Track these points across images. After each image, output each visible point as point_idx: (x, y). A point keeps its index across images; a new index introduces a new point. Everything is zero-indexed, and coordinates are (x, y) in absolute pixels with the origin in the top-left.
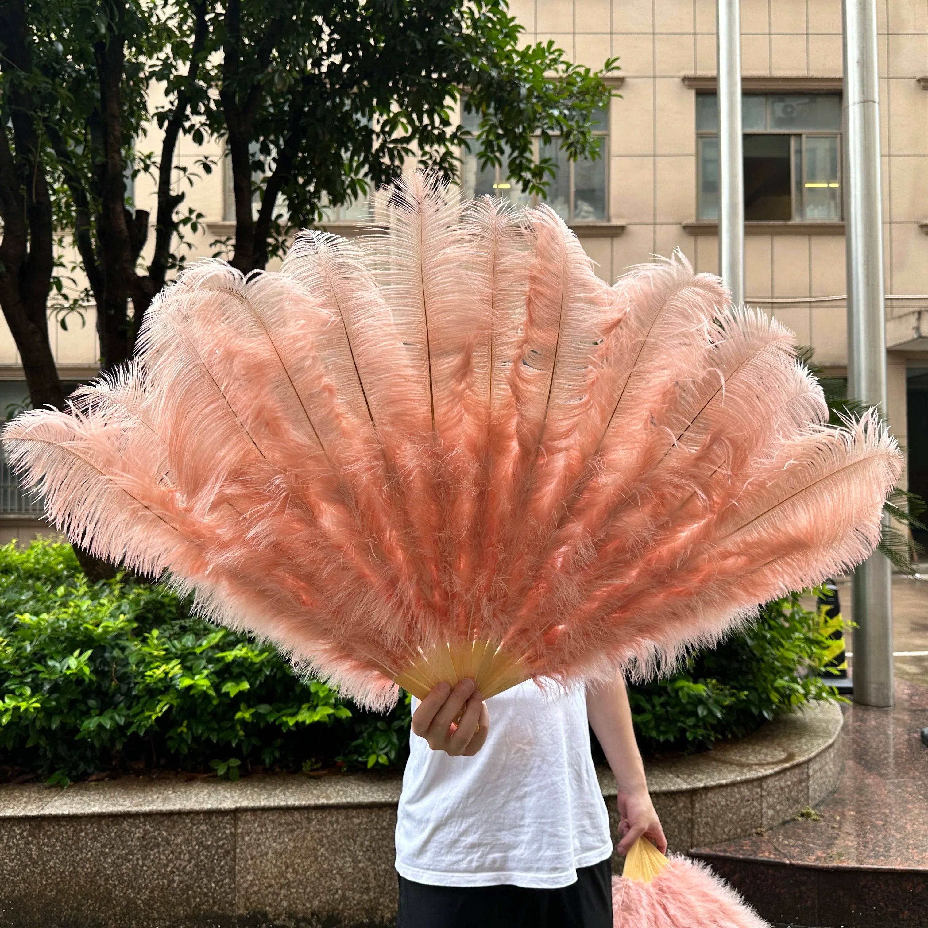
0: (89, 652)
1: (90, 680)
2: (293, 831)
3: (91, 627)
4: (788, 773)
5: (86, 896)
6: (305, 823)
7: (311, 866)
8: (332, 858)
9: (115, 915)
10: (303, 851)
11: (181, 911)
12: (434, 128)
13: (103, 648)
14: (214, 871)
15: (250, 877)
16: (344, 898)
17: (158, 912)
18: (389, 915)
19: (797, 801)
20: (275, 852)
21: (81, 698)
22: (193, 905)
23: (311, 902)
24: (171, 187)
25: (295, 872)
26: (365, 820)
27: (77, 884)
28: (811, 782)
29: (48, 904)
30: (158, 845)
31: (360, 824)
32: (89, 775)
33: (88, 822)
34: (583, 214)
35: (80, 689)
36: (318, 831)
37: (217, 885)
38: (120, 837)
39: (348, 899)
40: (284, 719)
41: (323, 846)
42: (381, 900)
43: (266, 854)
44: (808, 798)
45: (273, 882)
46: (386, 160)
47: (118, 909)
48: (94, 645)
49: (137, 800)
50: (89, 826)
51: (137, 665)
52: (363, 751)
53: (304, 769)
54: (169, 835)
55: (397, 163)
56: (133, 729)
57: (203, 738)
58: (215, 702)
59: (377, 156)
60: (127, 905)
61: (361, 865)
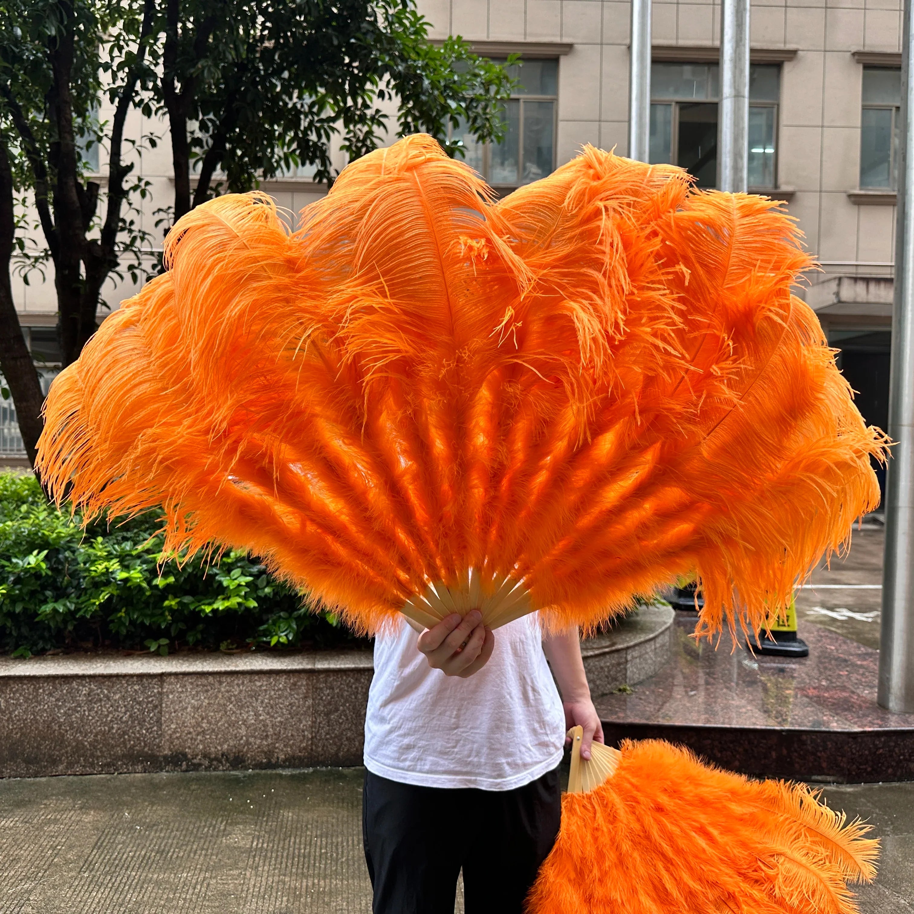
0: (45, 552)
1: (46, 574)
2: (207, 691)
3: (46, 533)
4: (608, 656)
5: (44, 738)
6: (217, 685)
7: (221, 718)
8: (238, 712)
9: (67, 752)
10: (215, 706)
11: (119, 751)
12: (356, 108)
13: (57, 551)
14: (144, 721)
15: (173, 726)
16: (248, 743)
17: (101, 752)
18: (283, 757)
19: (615, 679)
20: (193, 707)
21: (39, 589)
22: (128, 746)
23: (221, 746)
24: (122, 158)
25: (209, 723)
26: (265, 683)
27: (37, 729)
28: (629, 665)
29: (14, 744)
30: (101, 700)
31: (261, 686)
32: (47, 650)
33: (45, 682)
34: (531, 176)
35: (39, 582)
36: (228, 691)
37: (147, 732)
38: (70, 693)
39: (251, 744)
40: (203, 607)
41: (231, 703)
42: (277, 745)
43: (186, 708)
44: (626, 677)
45: (192, 730)
46: (313, 137)
47: (69, 748)
48: (51, 548)
49: (84, 667)
50: (45, 685)
51: (85, 563)
52: (268, 633)
53: (221, 648)
54: (109, 692)
55: (324, 140)
56: (81, 613)
57: (138, 622)
58: (148, 593)
59: (305, 133)
60: (77, 745)
61: (261, 718)
